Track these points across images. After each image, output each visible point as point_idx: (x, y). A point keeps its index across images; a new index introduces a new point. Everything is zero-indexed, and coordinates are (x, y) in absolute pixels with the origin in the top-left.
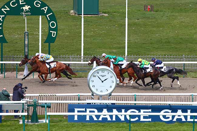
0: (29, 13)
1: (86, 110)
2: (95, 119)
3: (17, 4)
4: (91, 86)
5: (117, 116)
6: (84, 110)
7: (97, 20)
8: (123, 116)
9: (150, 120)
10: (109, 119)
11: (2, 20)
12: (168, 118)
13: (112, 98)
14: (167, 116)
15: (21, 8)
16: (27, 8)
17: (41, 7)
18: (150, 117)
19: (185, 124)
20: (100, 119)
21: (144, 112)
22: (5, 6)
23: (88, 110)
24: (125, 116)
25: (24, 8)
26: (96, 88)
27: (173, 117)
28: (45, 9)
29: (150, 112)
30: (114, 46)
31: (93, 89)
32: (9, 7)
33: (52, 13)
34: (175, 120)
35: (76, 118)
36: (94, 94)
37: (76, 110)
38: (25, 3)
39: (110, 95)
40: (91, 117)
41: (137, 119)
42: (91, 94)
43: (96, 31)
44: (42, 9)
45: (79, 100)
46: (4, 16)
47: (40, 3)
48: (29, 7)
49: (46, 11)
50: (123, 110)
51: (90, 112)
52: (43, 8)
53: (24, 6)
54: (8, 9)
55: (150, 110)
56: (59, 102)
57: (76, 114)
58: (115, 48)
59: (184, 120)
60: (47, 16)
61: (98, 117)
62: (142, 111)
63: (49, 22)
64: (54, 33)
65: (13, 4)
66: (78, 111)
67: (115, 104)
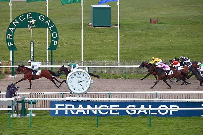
0: (35, 26)
1: (65, 106)
2: (73, 113)
3: (25, 19)
4: (69, 86)
5: (90, 111)
6: (63, 105)
7: (108, 31)
8: (96, 111)
9: (118, 113)
10: (84, 113)
11: (13, 32)
12: (133, 112)
13: (86, 96)
14: (132, 111)
15: (28, 22)
16: (33, 21)
17: (45, 20)
18: (118, 111)
19: (147, 117)
20: (77, 113)
21: (113, 107)
22: (16, 20)
23: (67, 106)
24: (97, 110)
25: (31, 22)
26: (73, 87)
27: (137, 111)
28: (48, 22)
29: (118, 107)
30: (114, 53)
31: (71, 88)
32: (19, 20)
33: (53, 26)
34: (138, 113)
35: (57, 113)
36: (72, 93)
37: (57, 105)
38: (31, 18)
39: (86, 93)
40: (69, 111)
41: (107, 113)
42: (69, 93)
43: (104, 40)
44: (45, 22)
45: (62, 98)
46: (14, 28)
47: (44, 17)
48: (35, 20)
49: (49, 24)
50: (96, 106)
51: (68, 107)
52: (47, 22)
53: (30, 20)
54: (18, 23)
55: (118, 106)
56: (45, 99)
57: (57, 109)
58: (114, 54)
59: (146, 113)
60: (50, 28)
61: (75, 111)
62: (111, 106)
63: (51, 33)
64: (56, 42)
65: (22, 18)
66: (59, 107)
67: (89, 100)
